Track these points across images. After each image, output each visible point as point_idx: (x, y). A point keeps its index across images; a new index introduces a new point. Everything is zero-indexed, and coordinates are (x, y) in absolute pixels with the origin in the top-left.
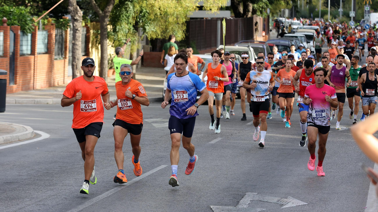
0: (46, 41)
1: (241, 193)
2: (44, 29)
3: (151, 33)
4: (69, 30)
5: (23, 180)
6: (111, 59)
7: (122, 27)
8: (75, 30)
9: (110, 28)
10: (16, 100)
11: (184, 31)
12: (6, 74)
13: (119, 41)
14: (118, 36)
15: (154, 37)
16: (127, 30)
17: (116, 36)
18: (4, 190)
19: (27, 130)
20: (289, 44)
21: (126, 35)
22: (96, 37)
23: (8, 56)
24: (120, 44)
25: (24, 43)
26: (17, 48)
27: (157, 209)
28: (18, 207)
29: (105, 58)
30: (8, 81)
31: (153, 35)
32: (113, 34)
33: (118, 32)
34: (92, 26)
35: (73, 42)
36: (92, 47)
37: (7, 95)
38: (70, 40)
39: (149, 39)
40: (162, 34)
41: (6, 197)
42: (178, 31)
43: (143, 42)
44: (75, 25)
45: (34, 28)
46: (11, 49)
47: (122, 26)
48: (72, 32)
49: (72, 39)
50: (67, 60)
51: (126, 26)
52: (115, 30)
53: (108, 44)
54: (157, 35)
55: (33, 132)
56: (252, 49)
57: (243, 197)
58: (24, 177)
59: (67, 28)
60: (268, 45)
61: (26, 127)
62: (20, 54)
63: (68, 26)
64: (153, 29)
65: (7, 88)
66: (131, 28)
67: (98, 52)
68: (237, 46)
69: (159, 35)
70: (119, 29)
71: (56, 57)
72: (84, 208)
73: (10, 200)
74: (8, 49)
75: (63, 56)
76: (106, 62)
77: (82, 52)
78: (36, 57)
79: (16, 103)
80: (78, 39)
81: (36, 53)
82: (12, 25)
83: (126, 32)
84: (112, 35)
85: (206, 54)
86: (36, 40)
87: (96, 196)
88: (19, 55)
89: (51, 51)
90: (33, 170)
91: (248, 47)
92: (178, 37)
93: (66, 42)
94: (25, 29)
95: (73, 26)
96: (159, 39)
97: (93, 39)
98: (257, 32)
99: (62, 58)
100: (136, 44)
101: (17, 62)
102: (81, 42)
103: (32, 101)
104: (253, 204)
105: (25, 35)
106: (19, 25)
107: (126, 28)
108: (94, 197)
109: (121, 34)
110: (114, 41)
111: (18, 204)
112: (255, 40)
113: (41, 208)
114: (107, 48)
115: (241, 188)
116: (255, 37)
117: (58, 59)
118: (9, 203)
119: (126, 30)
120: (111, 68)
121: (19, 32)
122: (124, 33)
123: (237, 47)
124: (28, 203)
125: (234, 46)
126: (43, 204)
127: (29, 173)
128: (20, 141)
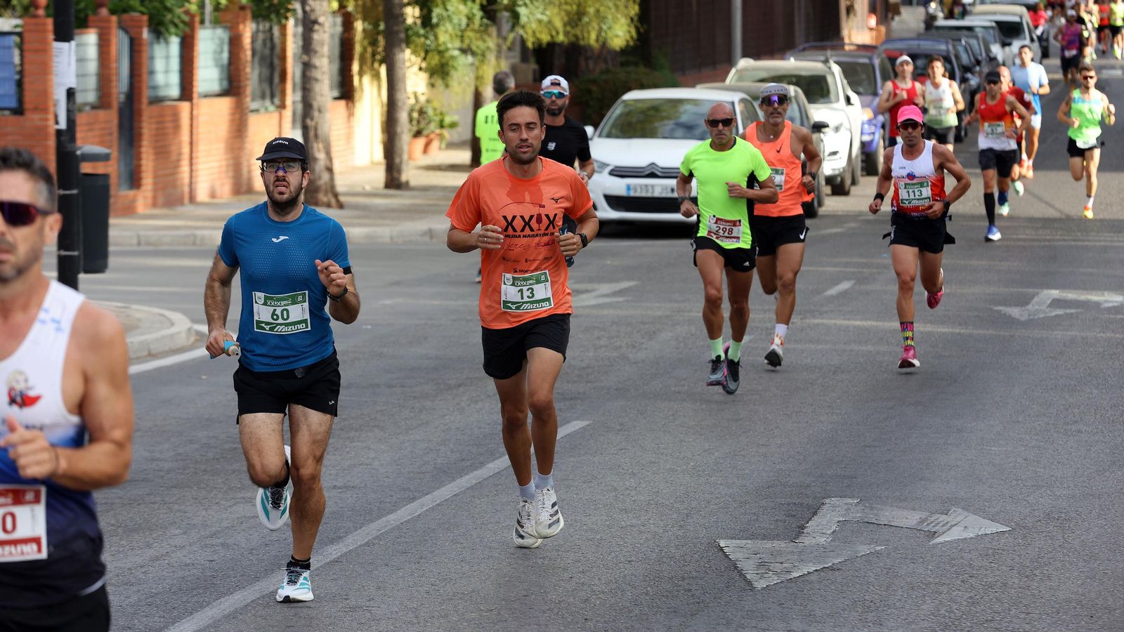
0: (226, 55)
1: (810, 501)
2: (216, 23)
3: (534, 26)
4: (291, 23)
5: (162, 474)
6: (417, 108)
7: (447, 10)
8: (309, 24)
9: (412, 14)
10: (139, 237)
11: (632, 20)
12: (106, 158)
13: (441, 53)
14: (436, 37)
15: (545, 38)
16: (464, 21)
17: (432, 38)
18: (106, 503)
19: (172, 324)
20: (948, 51)
21: (459, 33)
22: (374, 43)
23: (115, 105)
24: (444, 61)
25: (159, 65)
26: (140, 82)
27: (560, 553)
28: (151, 553)
29: (400, 104)
30: (113, 181)
31: (541, 32)
32: (422, 32)
33: (437, 25)
34: (360, 9)
35: (305, 58)
36: (361, 74)
37: (112, 221)
38: (295, 55)
39: (530, 45)
40: (569, 28)
41: (112, 525)
42: (615, 20)
43: (512, 54)
44: (308, 8)
45: (186, 18)
46: (121, 84)
47: (449, 7)
48: (300, 29)
49: (300, 50)
50: (288, 113)
51: (463, 9)
52: (426, 21)
53: (408, 64)
54: (554, 33)
55: (189, 330)
56: (836, 69)
57: (815, 513)
58: (166, 465)
59: (287, 18)
60: (884, 56)
61: (167, 313)
62: (149, 98)
63: (288, 10)
64: (539, 16)
65: (112, 201)
66: (474, 15)
67: (379, 87)
68: (792, 60)
69: (558, 33)
70: (441, 18)
71: (254, 105)
72: (346, 553)
73: (124, 532)
74: (114, 84)
75: (277, 101)
76: (403, 116)
77: (331, 88)
78: (195, 108)
79: (139, 244)
80: (318, 48)
81: (195, 95)
82: (125, 11)
83: (460, 25)
84: (419, 36)
85: (699, 87)
86: (195, 54)
87: (379, 517)
88: (145, 100)
89: (239, 88)
90: (191, 442)
91: (826, 61)
92: (617, 36)
93: (283, 58)
94: (161, 23)
95: (304, 12)
96: (561, 45)
97: (365, 49)
98: (852, 15)
99: (271, 108)
100: (490, 61)
101: (140, 122)
102: (329, 57)
103: (188, 236)
104: (845, 532)
105: (162, 40)
106: (143, 13)
107: (460, 12)
108: (372, 521)
109: (446, 32)
110: (427, 52)
111: (149, 546)
112: (846, 41)
113: (215, 557)
114: (404, 75)
115: (808, 486)
116: (845, 33)
117: (262, 110)
118: (124, 542)
119: (460, 20)
120: (418, 134)
121: (145, 34)
122: (454, 29)
123: (790, 64)
124: (178, 541)
125: (783, 59)
126: (222, 545)
127: (181, 451)
128: (152, 356)
